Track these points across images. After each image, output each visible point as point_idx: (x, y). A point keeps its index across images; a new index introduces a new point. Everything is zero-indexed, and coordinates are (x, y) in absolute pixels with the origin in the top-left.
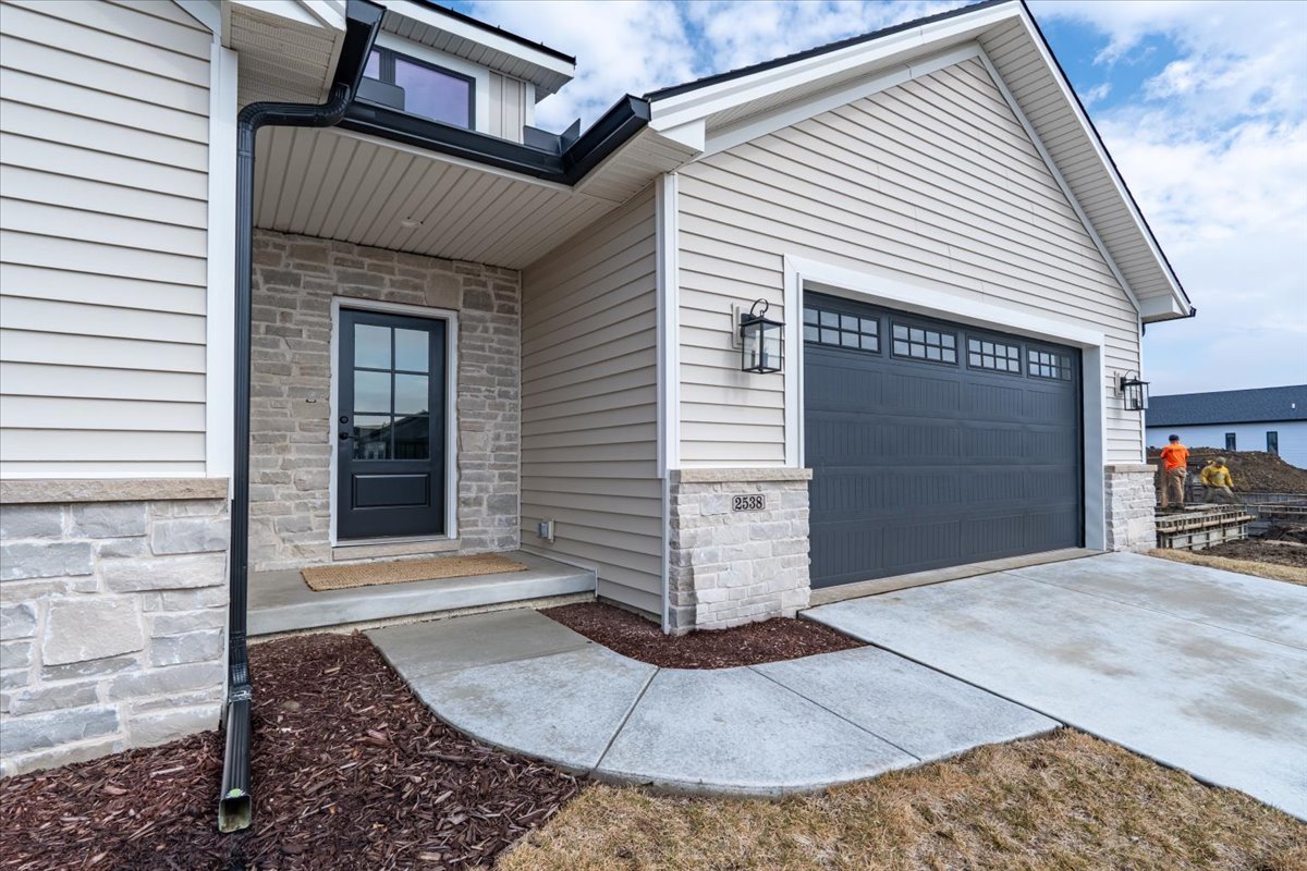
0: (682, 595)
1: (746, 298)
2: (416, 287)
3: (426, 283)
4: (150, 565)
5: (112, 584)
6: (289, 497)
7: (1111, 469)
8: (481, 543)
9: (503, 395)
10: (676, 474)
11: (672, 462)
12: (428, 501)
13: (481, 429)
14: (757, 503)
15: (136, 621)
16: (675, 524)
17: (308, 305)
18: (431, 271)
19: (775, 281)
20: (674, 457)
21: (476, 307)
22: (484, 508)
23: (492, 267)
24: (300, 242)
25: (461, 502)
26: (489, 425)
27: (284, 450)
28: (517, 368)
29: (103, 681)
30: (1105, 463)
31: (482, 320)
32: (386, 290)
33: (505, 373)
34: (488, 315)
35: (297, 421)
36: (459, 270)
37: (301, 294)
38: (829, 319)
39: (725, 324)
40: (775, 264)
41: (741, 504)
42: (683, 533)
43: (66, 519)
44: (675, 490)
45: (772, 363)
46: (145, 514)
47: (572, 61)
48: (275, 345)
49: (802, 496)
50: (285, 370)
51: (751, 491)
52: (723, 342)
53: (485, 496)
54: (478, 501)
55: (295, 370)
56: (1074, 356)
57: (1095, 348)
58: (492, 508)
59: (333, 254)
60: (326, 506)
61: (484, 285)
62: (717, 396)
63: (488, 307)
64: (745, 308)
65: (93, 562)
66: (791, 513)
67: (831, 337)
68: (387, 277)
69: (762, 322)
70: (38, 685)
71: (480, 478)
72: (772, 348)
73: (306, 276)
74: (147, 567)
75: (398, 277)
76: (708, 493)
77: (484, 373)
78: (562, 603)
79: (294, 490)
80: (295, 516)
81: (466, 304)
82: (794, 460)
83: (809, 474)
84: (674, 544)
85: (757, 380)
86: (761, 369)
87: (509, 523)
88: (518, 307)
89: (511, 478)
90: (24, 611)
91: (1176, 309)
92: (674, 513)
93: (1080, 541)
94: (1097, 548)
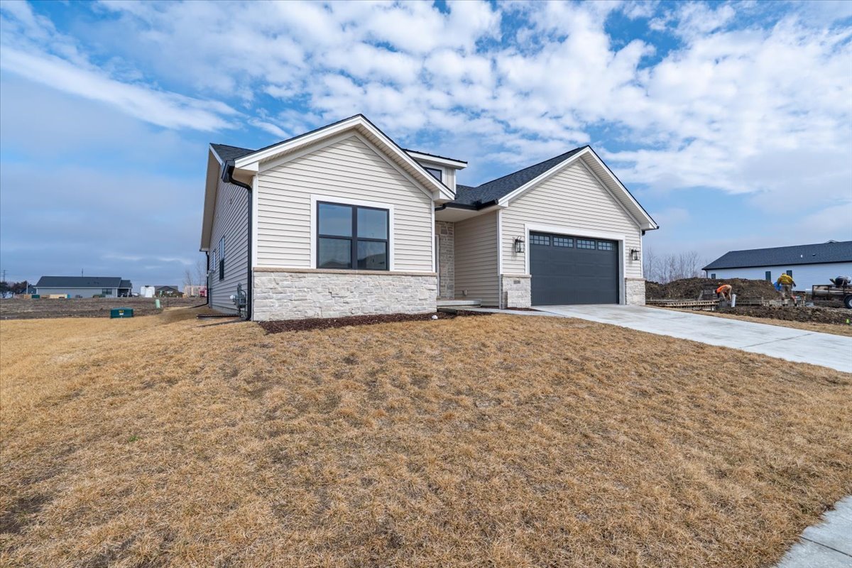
0: (504, 301)
1: (517, 235)
4: (429, 286)
5: (425, 288)
7: (626, 279)
8: (445, 297)
9: (450, 257)
10: (502, 275)
11: (501, 273)
13: (445, 266)
14: (519, 282)
15: (427, 294)
16: (502, 286)
19: (522, 230)
20: (501, 272)
22: (446, 288)
23: (447, 222)
25: (441, 286)
26: (447, 265)
28: (453, 250)
29: (425, 303)
30: (625, 277)
31: (444, 237)
33: (450, 251)
36: (440, 224)
38: (536, 237)
39: (512, 242)
40: (522, 226)
41: (516, 282)
42: (504, 287)
43: (420, 278)
44: (502, 278)
45: (522, 250)
46: (428, 277)
49: (529, 281)
51: (518, 279)
52: (511, 246)
54: (445, 286)
56: (616, 243)
57: (622, 241)
58: (448, 288)
61: (445, 227)
62: (510, 258)
63: (446, 234)
64: (516, 238)
65: (423, 285)
66: (527, 284)
67: (537, 242)
69: (520, 241)
70: (418, 302)
71: (445, 280)
72: (522, 247)
76: (508, 279)
81: (441, 233)
82: (527, 273)
83: (531, 276)
84: (502, 290)
85: (518, 254)
86: (520, 252)
87: (452, 292)
88: (453, 233)
89: (451, 280)
90: (417, 291)
91: (651, 227)
92: (502, 283)
93: (618, 302)
94: (622, 304)
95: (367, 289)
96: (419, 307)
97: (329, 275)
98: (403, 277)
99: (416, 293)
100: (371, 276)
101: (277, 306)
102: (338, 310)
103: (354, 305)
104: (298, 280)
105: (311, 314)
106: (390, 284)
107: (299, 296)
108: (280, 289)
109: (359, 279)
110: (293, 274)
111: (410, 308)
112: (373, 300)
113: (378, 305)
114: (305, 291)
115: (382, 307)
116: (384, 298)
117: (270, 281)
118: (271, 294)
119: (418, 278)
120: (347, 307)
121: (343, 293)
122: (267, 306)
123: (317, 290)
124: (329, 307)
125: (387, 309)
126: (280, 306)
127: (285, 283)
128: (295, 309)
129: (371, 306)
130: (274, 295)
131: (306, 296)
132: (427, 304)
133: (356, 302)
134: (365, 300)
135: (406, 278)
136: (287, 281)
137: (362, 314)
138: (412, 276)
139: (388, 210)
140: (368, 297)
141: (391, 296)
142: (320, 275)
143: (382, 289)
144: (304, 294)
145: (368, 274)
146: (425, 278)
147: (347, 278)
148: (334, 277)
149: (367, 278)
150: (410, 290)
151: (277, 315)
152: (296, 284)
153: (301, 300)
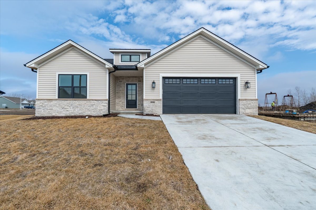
1: (153, 80)
2: (133, 81)
3: (134, 80)
5: (102, 105)
6: (121, 103)
7: (242, 99)
8: (140, 109)
10: (144, 99)
12: (135, 105)
13: (140, 96)
14: (154, 102)
15: (103, 108)
17: (123, 84)
18: (135, 78)
21: (140, 82)
24: (122, 78)
25: (138, 104)
27: (121, 98)
29: (101, 111)
31: (140, 83)
32: (130, 81)
33: (142, 89)
34: (141, 83)
35: (122, 96)
36: (138, 78)
37: (122, 83)
38: (170, 80)
39: (151, 83)
40: (159, 75)
43: (99, 101)
44: (144, 101)
46: (103, 101)
47: (150, 50)
48: (120, 88)
49: (161, 102)
50: (121, 91)
53: (141, 104)
55: (122, 91)
57: (237, 77)
59: (125, 78)
60: (125, 104)
61: (140, 79)
65: (101, 104)
66: (159, 104)
68: (130, 80)
70: (98, 111)
73: (123, 81)
74: (103, 104)
75: (131, 80)
76: (147, 101)
77: (140, 89)
78: (141, 113)
79: (122, 103)
80: (122, 105)
81: (138, 82)
83: (163, 99)
85: (156, 89)
90: (98, 106)
93: (235, 113)
94: (238, 114)
95: (75, 106)
96: (99, 113)
97: (61, 101)
98: (91, 101)
99: (97, 107)
100: (77, 101)
101: (43, 111)
102: (64, 113)
103: (71, 112)
104: (50, 102)
105: (54, 114)
106: (85, 104)
107: (50, 108)
108: (44, 106)
109: (73, 102)
110: (48, 101)
111: (95, 113)
112: (78, 110)
113: (80, 112)
114: (52, 106)
115: (82, 113)
116: (83, 109)
117: (40, 103)
118: (41, 107)
119: (98, 101)
120: (68, 112)
121: (66, 107)
122: (39, 111)
123: (56, 106)
124: (61, 112)
125: (84, 114)
126: (44, 111)
127: (46, 104)
128: (49, 113)
129: (77, 112)
130: (42, 108)
131: (53, 108)
132: (102, 112)
133: (71, 111)
134: (75, 110)
135: (93, 101)
136: (46, 103)
137: (74, 115)
138: (96, 100)
139: (86, 75)
140: (76, 109)
141: (86, 109)
142: (58, 101)
143: (82, 105)
144: (52, 107)
145: (77, 100)
146: (102, 101)
147: (68, 102)
148: (63, 101)
149: (76, 102)
150: (94, 106)
151: (43, 115)
152: (49, 104)
153: (51, 109)
